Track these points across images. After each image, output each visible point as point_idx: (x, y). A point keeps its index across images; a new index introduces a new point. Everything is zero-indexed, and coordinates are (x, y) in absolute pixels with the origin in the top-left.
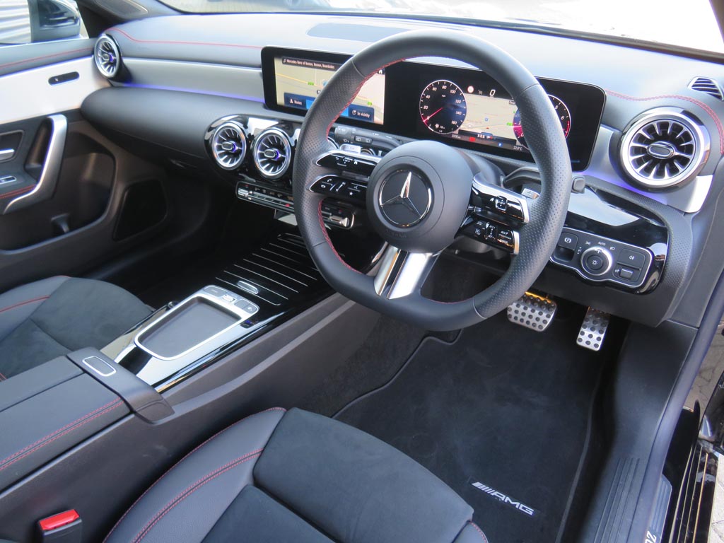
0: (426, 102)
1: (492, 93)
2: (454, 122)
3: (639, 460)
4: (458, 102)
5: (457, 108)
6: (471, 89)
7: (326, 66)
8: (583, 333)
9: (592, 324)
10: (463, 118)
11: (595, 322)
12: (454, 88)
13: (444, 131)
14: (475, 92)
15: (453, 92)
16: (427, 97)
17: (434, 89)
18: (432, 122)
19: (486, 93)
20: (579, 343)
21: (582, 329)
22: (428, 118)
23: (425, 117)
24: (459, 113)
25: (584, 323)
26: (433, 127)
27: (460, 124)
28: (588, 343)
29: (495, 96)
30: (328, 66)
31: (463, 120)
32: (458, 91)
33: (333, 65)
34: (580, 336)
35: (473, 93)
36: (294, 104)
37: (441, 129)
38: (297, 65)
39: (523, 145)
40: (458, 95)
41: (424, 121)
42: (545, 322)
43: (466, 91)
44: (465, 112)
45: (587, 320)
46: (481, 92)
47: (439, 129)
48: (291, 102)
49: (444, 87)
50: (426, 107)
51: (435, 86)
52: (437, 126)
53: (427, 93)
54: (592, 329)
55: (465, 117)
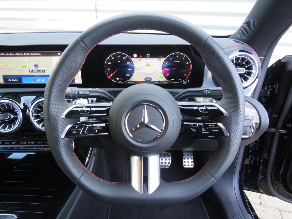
0: (108, 66)
1: (148, 56)
2: (128, 75)
3: (238, 210)
4: (129, 63)
5: (128, 67)
6: (135, 55)
7: (34, 54)
8: (185, 162)
9: (187, 156)
10: (133, 72)
11: (188, 155)
12: (125, 56)
13: (122, 81)
14: (138, 57)
15: (125, 58)
16: (109, 63)
17: (113, 58)
18: (114, 77)
19: (144, 56)
20: (185, 167)
21: (184, 160)
22: (111, 75)
23: (109, 75)
24: (130, 69)
25: (184, 157)
26: (115, 80)
27: (131, 75)
28: (188, 165)
29: (150, 57)
30: (36, 54)
31: (133, 73)
32: (128, 58)
33: (39, 53)
34: (184, 164)
35: (137, 57)
36: (12, 82)
37: (120, 80)
38: (10, 56)
39: (169, 81)
40: (128, 60)
41: (109, 77)
42: (169, 163)
43: (133, 57)
44: (133, 68)
45: (184, 155)
46: (141, 56)
47: (119, 80)
48: (9, 80)
49: (119, 57)
50: (109, 69)
51: (113, 57)
52: (118, 79)
53: (108, 61)
54: (188, 159)
55: (134, 71)
